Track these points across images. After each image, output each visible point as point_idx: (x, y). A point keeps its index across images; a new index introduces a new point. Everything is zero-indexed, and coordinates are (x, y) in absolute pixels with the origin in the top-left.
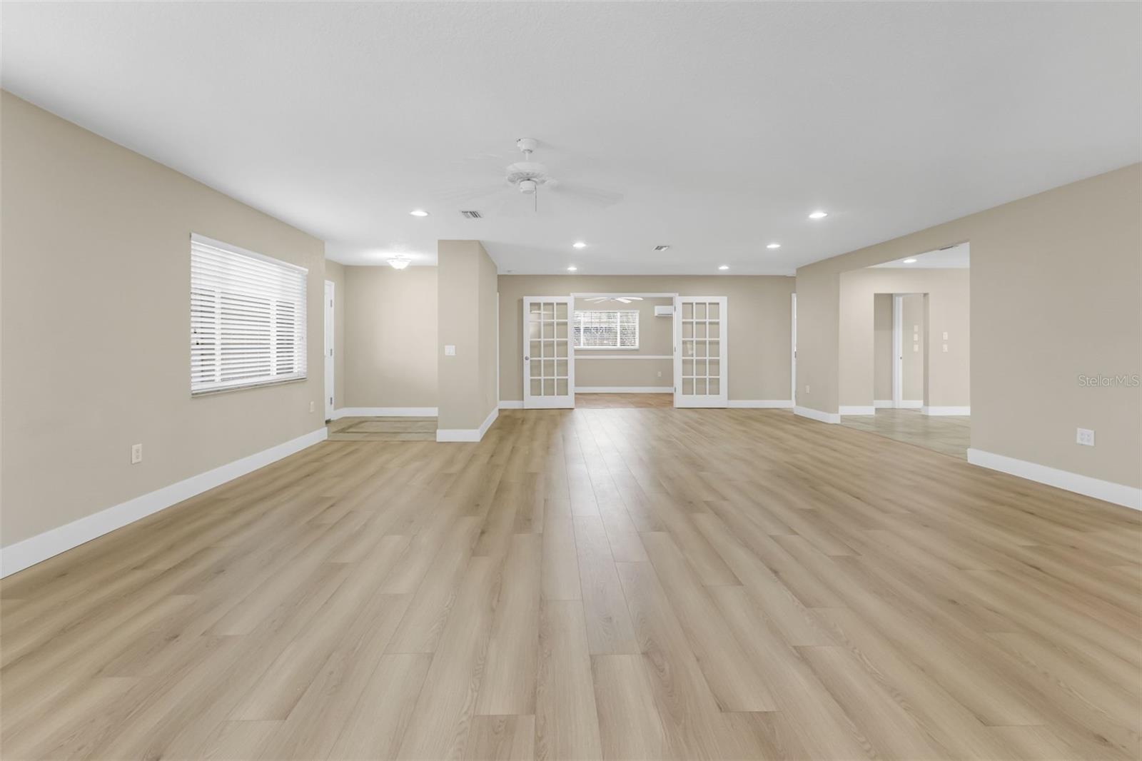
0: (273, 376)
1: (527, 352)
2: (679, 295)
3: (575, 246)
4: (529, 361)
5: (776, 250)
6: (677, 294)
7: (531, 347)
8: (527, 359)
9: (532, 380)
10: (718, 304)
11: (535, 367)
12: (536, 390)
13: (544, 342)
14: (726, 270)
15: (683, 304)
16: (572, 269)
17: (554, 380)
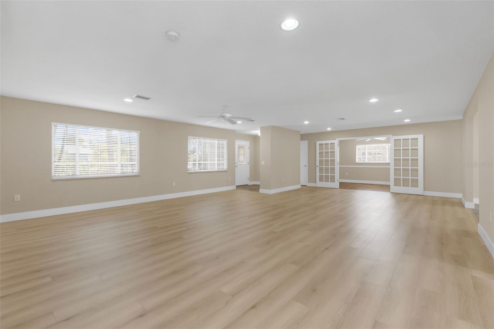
0: (216, 170)
1: (318, 163)
2: (393, 136)
3: (305, 123)
4: (318, 167)
5: (400, 113)
6: (392, 135)
7: (320, 162)
8: (318, 166)
9: (320, 175)
10: (417, 139)
11: (321, 170)
12: (321, 179)
13: (325, 160)
14: (409, 121)
15: (395, 140)
16: (329, 129)
17: (329, 176)
